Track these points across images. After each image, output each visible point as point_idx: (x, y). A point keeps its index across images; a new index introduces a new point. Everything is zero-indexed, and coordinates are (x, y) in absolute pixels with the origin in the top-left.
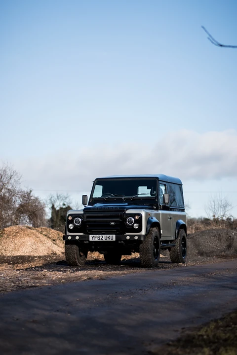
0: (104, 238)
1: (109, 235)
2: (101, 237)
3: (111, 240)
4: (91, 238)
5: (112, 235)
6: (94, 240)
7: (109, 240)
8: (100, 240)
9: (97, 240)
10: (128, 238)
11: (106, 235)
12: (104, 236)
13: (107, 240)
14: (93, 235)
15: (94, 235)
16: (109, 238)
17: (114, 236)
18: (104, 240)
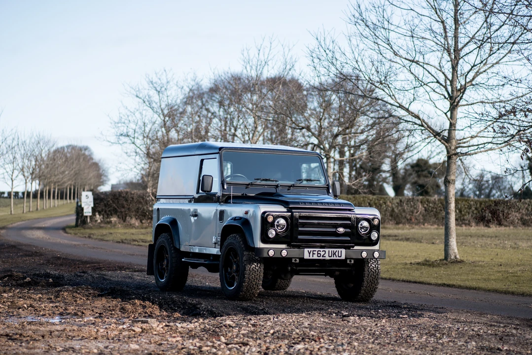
0: (327, 255)
1: (335, 250)
2: (322, 253)
3: (338, 258)
4: (307, 254)
5: (340, 250)
6: (311, 258)
7: (335, 258)
8: (321, 258)
9: (315, 257)
10: (364, 254)
11: (330, 250)
12: (327, 250)
13: (332, 258)
14: (310, 250)
15: (312, 250)
16: (335, 254)
17: (344, 251)
18: (327, 258)
